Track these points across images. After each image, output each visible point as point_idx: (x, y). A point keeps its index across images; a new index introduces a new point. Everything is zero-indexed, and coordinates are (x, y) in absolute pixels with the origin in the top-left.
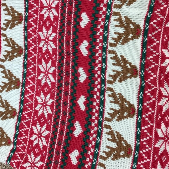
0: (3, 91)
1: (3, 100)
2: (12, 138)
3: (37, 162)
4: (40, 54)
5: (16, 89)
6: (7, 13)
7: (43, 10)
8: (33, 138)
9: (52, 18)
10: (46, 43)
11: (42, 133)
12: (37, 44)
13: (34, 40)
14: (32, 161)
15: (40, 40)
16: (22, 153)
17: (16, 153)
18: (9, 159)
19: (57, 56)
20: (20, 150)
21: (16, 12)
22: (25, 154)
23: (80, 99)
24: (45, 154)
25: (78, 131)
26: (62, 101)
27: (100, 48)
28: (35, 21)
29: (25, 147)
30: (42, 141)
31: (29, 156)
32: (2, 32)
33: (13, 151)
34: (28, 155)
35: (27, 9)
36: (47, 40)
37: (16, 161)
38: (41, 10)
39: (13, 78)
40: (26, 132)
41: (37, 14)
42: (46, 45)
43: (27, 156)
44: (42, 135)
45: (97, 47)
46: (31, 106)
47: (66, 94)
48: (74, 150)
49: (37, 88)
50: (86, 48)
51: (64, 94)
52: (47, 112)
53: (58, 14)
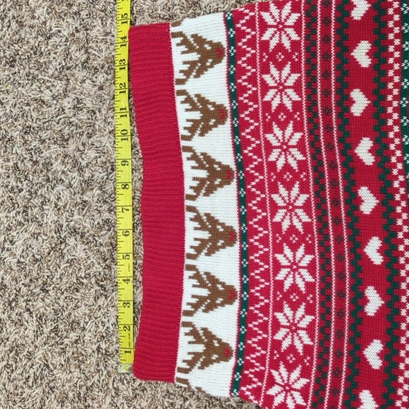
0: (200, 256)
1: (202, 273)
2: (233, 345)
3: (296, 381)
4: (272, 174)
6: (190, 107)
7: (268, 93)
8: (279, 336)
9: (289, 105)
10: (283, 153)
11: (299, 322)
12: (265, 157)
13: (257, 151)
14: (283, 381)
15: (269, 148)
16: (258, 370)
17: (246, 372)
18: (235, 385)
19: (308, 173)
20: (253, 364)
21: (210, 103)
22: (264, 371)
23: (369, 244)
24: (311, 362)
25: (374, 302)
26: (333, 254)
27: (398, 147)
28: (254, 115)
29: (264, 356)
30: (300, 338)
31: (275, 373)
32: (183, 143)
33: (237, 369)
34: (272, 371)
35: (233, 96)
36: (285, 147)
37: (250, 387)
38: (264, 94)
39: (219, 227)
40: (263, 327)
41: (256, 102)
42: (283, 157)
43: (270, 374)
44: (299, 325)
45: (392, 147)
46: (265, 275)
47: (339, 240)
48: (372, 341)
49: (275, 238)
50: (370, 151)
51: (335, 240)
52: (304, 280)
53: (301, 96)
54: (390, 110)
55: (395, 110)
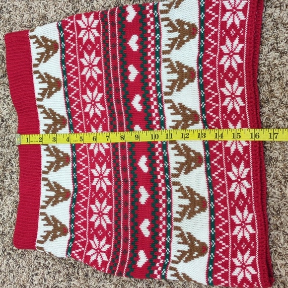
0: (50, 172)
1: (51, 182)
2: (68, 225)
3: (103, 246)
4: (87, 120)
5: (65, 166)
6: (42, 81)
7: (84, 70)
8: (93, 219)
9: (95, 77)
10: (93, 107)
11: (103, 210)
12: (83, 109)
13: (78, 106)
14: (96, 247)
15: (85, 104)
16: (83, 240)
17: (76, 242)
18: (69, 250)
19: (107, 118)
20: (80, 237)
21: (52, 78)
22: (86, 241)
23: (141, 160)
24: (111, 234)
25: (144, 196)
26: (120, 167)
27: (155, 99)
28: (76, 84)
29: (85, 232)
30: (105, 220)
31: (92, 242)
32: (38, 103)
33: (71, 240)
34: (90, 241)
35: (64, 73)
36: (93, 103)
37: (77, 251)
38: (81, 71)
39: (60, 154)
40: (84, 214)
41: (77, 76)
42: (93, 109)
43: (89, 242)
44: (103, 212)
45: (152, 99)
46: (86, 182)
47: (124, 158)
48: (144, 220)
49: (91, 160)
50: (140, 103)
51: (122, 159)
52: (106, 184)
53: (102, 71)
54: (150, 77)
55: (153, 76)
